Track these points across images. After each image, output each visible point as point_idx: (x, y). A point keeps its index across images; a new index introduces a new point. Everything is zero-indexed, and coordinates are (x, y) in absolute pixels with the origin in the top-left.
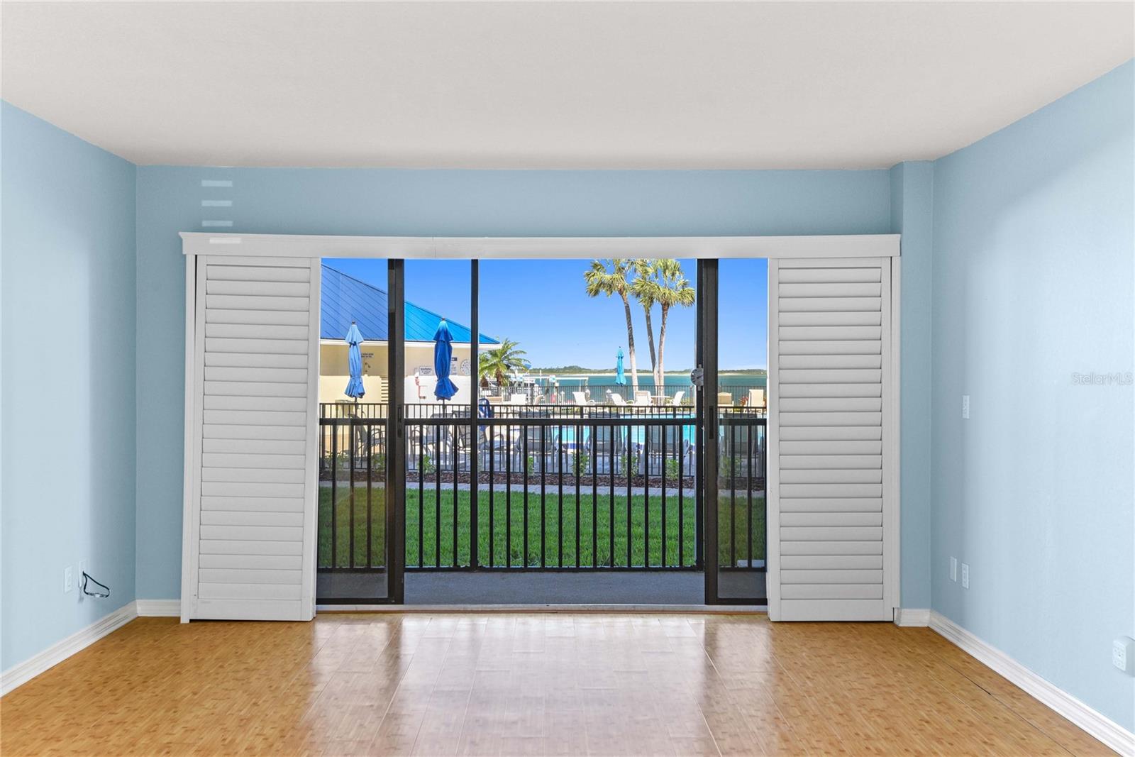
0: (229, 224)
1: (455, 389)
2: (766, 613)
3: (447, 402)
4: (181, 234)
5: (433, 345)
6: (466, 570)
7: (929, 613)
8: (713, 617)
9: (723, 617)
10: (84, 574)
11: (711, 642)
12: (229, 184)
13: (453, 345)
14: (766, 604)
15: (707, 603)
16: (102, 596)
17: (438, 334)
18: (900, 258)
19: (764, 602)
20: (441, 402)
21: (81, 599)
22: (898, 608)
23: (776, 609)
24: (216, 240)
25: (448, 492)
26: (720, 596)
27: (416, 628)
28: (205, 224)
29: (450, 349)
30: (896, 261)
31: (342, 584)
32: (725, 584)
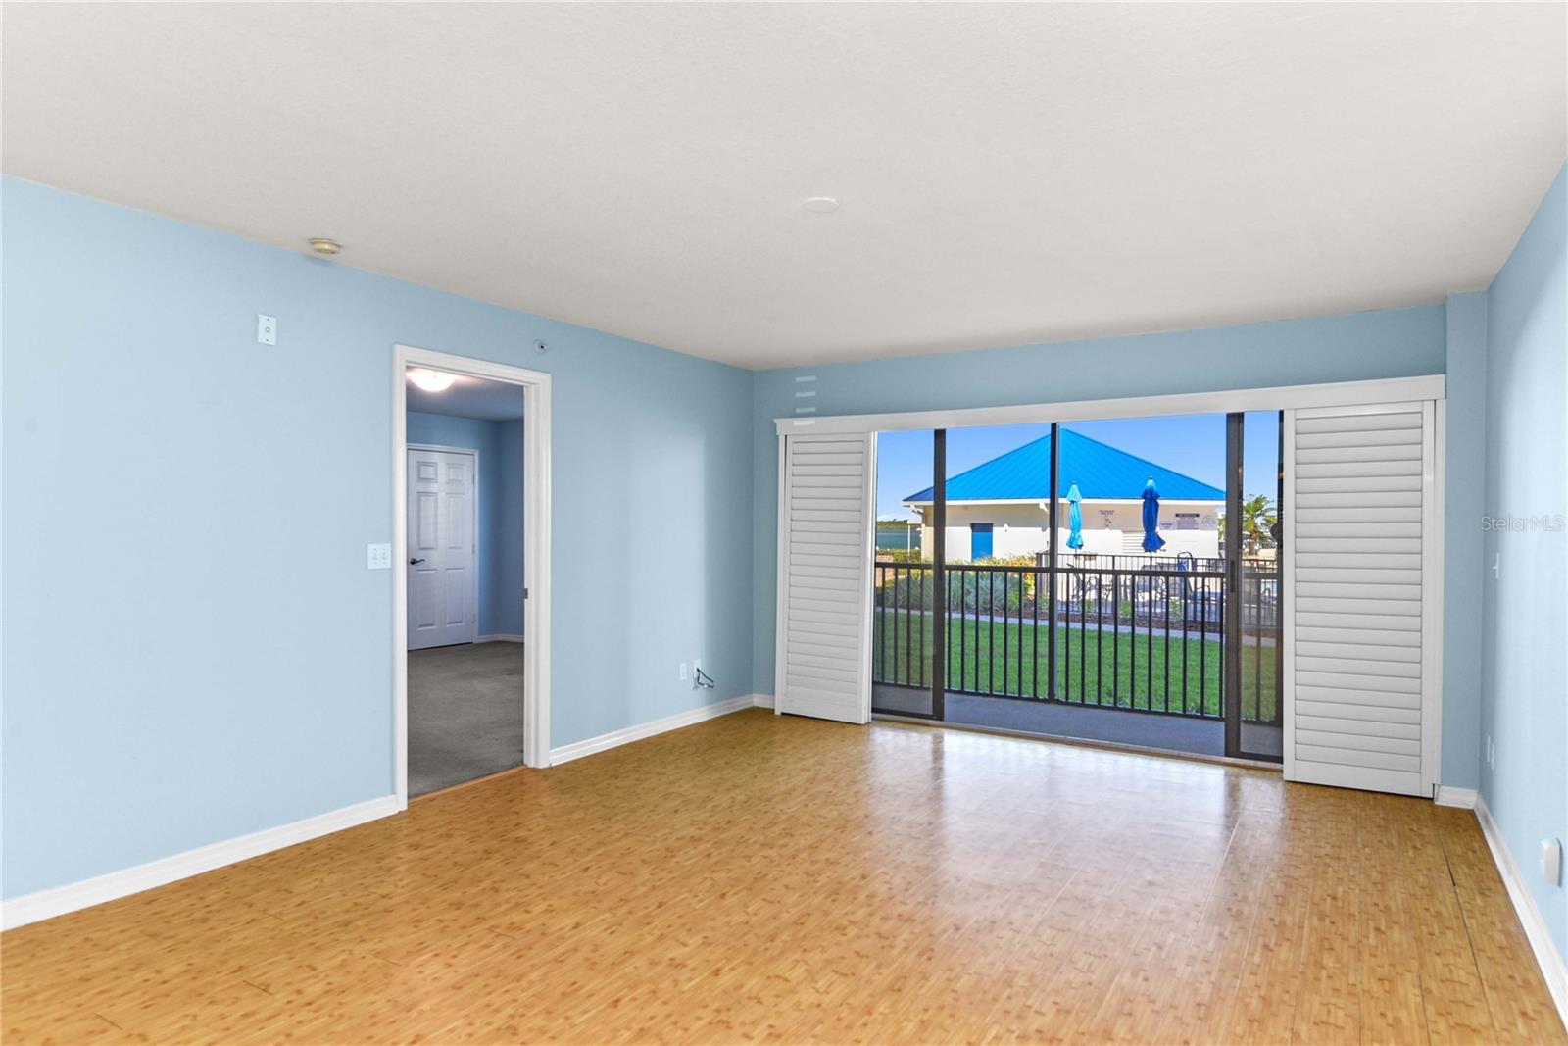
0: (813, 409)
1: (1162, 543)
2: (1281, 771)
3: (1153, 554)
4: (776, 420)
5: (1141, 501)
6: (1044, 701)
7: (1476, 794)
8: (1236, 770)
9: (1244, 771)
10: (698, 670)
11: (1233, 792)
12: (813, 379)
13: (1160, 502)
14: (1282, 762)
15: (1227, 755)
16: (709, 686)
17: (1146, 493)
18: (1444, 401)
19: (1280, 760)
20: (1148, 554)
21: (696, 687)
22: (1439, 786)
23: (1291, 770)
24: (798, 422)
25: (1109, 633)
26: (1242, 750)
27: (955, 742)
28: (798, 411)
29: (1157, 505)
30: (1442, 406)
31: (894, 698)
32: (1248, 736)
